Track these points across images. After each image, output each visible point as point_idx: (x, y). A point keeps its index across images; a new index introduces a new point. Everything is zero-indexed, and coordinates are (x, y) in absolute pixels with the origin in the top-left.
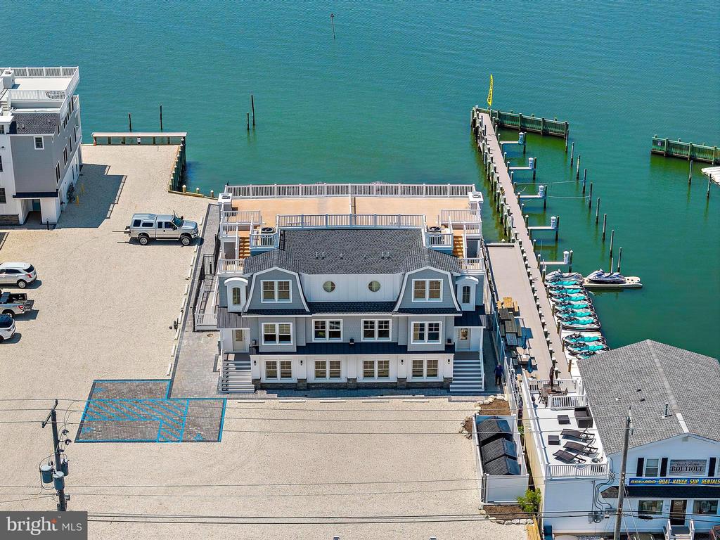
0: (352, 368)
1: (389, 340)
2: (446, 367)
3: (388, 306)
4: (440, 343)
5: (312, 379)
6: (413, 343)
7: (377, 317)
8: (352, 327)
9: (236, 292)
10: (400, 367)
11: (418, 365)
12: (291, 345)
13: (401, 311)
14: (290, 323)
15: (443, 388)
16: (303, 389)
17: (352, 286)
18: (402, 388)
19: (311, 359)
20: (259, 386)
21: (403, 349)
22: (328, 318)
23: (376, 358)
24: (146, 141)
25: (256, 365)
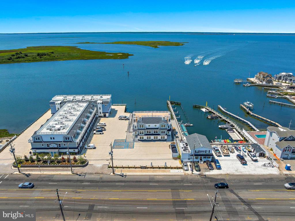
0: (152, 137)
1: (158, 133)
2: (166, 137)
3: (158, 129)
4: (165, 134)
5: (146, 139)
6: (161, 134)
7: (156, 130)
8: (152, 132)
9: (136, 126)
10: (159, 137)
11: (162, 137)
12: (144, 134)
13: (159, 129)
14: (143, 131)
15: (165, 140)
16: (145, 141)
17: (152, 126)
18: (159, 140)
19: (146, 136)
20: (139, 140)
22: (149, 130)
23: (156, 136)
24: (120, 105)
25: (139, 137)
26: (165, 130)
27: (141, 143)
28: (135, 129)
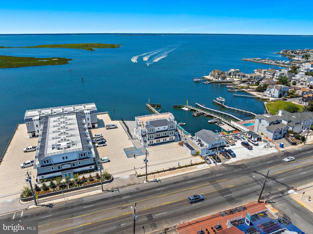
0: (161, 140)
1: (167, 135)
2: (174, 138)
3: (167, 130)
4: (173, 134)
6: (170, 135)
7: (165, 132)
8: (162, 134)
9: (144, 132)
10: (168, 139)
11: (170, 138)
12: (154, 138)
14: (153, 134)
15: (174, 141)
16: (155, 144)
17: (162, 128)
18: (168, 142)
19: (156, 140)
20: (149, 145)
22: (158, 133)
23: (165, 138)
24: (101, 114)
25: (148, 142)
26: (173, 131)
27: (152, 147)
28: (143, 134)
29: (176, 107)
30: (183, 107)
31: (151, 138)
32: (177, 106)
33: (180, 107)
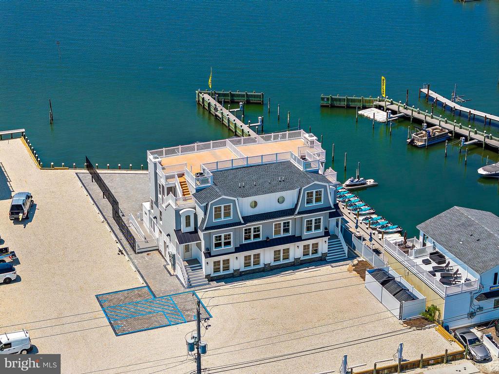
0: (267, 256)
1: (290, 234)
2: (323, 246)
3: (290, 212)
4: (321, 231)
6: (306, 234)
7: (281, 220)
8: (268, 229)
10: (296, 251)
11: (306, 247)
12: (231, 247)
14: (230, 231)
15: (322, 261)
17: (267, 202)
18: (298, 265)
19: (242, 255)
20: (210, 279)
21: (299, 239)
22: (252, 225)
23: (281, 247)
25: (207, 267)
26: (322, 216)
27: (226, 289)
28: (184, 229)
29: (333, 106)
30: (364, 108)
31: (218, 245)
32: (337, 104)
33: (351, 108)
